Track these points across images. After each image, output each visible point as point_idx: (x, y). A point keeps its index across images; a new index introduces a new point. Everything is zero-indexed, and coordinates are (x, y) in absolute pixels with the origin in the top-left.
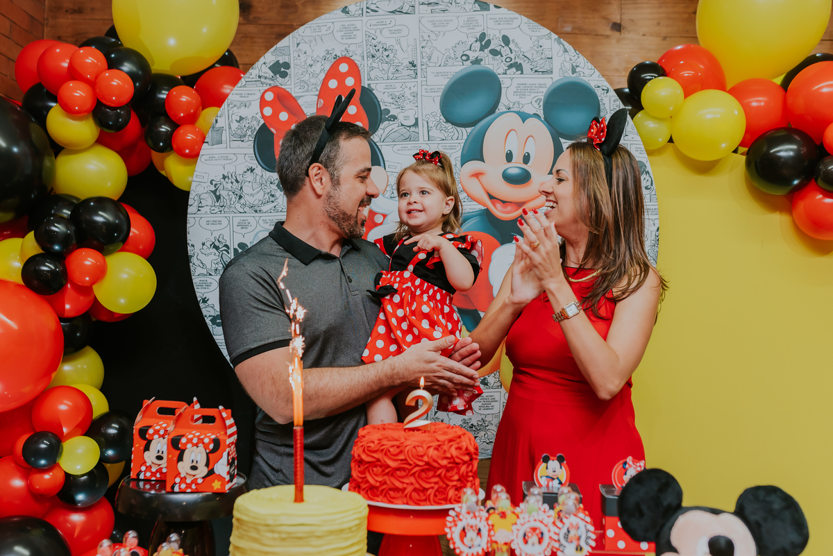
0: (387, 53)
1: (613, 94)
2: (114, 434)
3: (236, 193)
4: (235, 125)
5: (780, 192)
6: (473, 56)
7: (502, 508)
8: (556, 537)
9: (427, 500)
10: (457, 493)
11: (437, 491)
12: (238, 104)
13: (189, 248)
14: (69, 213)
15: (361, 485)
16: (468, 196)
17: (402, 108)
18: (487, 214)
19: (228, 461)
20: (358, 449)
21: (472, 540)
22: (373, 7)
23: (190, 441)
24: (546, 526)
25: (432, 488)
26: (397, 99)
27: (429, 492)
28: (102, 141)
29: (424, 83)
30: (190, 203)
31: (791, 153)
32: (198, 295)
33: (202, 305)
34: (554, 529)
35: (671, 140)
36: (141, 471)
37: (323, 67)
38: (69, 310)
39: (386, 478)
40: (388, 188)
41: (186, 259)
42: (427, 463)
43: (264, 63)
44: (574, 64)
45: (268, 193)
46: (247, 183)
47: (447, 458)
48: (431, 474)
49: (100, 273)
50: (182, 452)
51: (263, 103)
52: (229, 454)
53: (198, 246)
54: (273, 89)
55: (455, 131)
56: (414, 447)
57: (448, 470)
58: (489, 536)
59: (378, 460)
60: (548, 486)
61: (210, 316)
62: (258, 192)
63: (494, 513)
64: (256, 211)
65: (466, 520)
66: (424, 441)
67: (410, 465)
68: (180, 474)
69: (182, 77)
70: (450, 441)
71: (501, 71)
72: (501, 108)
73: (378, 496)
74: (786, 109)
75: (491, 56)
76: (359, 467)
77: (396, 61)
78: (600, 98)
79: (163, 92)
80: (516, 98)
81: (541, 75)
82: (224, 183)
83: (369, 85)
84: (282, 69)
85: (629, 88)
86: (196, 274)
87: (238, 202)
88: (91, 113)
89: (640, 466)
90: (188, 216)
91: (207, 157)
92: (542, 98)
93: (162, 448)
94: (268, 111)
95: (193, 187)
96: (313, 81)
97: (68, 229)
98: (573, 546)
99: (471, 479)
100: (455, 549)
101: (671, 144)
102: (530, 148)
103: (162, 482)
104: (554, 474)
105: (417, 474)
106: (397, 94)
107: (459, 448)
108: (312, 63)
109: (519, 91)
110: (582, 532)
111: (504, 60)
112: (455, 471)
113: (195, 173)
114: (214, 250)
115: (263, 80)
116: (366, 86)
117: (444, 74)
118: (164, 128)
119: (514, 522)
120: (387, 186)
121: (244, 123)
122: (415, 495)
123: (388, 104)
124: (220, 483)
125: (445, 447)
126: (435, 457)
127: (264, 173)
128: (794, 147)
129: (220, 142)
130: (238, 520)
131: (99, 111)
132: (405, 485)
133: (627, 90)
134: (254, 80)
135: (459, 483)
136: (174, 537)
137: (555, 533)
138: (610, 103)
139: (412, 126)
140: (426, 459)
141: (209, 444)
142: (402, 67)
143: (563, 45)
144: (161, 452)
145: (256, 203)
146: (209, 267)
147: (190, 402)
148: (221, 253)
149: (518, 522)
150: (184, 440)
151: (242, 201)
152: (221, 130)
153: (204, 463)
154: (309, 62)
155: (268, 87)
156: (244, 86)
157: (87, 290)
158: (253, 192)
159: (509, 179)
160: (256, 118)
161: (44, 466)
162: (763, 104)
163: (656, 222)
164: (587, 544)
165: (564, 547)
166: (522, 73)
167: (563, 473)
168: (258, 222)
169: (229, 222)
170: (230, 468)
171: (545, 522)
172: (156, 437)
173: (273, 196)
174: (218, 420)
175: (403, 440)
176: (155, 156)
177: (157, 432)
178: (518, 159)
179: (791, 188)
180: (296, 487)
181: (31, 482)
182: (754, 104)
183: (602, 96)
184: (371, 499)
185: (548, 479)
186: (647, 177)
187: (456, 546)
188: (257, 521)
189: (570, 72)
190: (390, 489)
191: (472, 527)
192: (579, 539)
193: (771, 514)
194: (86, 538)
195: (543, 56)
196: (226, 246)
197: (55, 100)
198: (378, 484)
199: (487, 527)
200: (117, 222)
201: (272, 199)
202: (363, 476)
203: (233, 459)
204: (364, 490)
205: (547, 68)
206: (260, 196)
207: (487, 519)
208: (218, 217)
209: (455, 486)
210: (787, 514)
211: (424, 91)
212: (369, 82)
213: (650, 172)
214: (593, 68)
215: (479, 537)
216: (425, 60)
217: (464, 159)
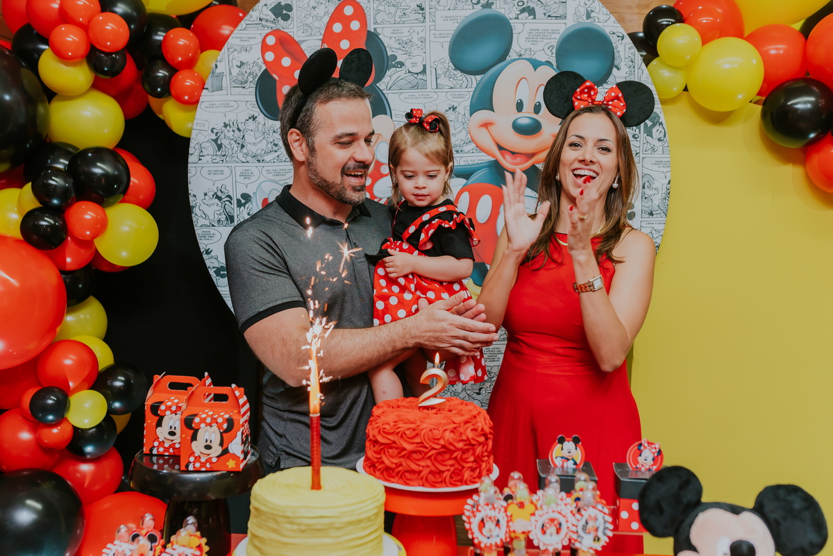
1: (628, 40)
2: (120, 387)
3: (238, 141)
4: (235, 71)
5: (795, 145)
7: (520, 498)
8: (574, 529)
9: (443, 482)
10: (472, 473)
11: (453, 472)
12: (238, 48)
13: (191, 198)
14: (67, 163)
15: (377, 465)
16: (477, 146)
17: (410, 54)
18: (496, 166)
19: (242, 439)
20: (373, 429)
21: (490, 531)
23: (203, 420)
24: (564, 516)
25: (449, 470)
26: (404, 44)
27: (445, 474)
28: (97, 86)
29: (433, 28)
30: (190, 152)
31: (809, 106)
32: (201, 246)
33: (205, 256)
34: (572, 519)
35: (686, 89)
36: (154, 447)
37: (327, 10)
38: (70, 263)
39: (402, 460)
41: (187, 210)
42: (443, 446)
43: (265, 5)
44: (589, 9)
45: (271, 142)
46: (249, 132)
47: (463, 440)
48: (447, 456)
49: (101, 227)
50: (196, 431)
51: (265, 48)
52: (243, 433)
53: (200, 196)
54: (275, 32)
55: (464, 79)
56: (431, 430)
57: (464, 451)
58: (508, 526)
59: (394, 442)
60: (562, 466)
61: (213, 267)
62: (261, 141)
63: (513, 503)
64: (259, 161)
65: (485, 512)
66: (441, 423)
67: (427, 448)
68: (194, 453)
69: (179, 17)
70: (466, 422)
71: (513, 15)
72: (512, 55)
73: (393, 477)
74: (805, 59)
76: (374, 446)
77: (404, 4)
78: (614, 45)
79: (159, 33)
80: (528, 45)
81: (554, 21)
82: (226, 131)
83: (375, 29)
84: (284, 12)
85: (644, 32)
86: (199, 225)
87: (240, 151)
88: (85, 59)
89: (655, 448)
90: (189, 165)
91: (207, 104)
92: (555, 44)
93: (174, 423)
94: (270, 56)
95: (193, 136)
96: (317, 24)
97: (66, 182)
98: (591, 537)
99: (486, 458)
100: (473, 539)
101: (685, 92)
102: (542, 97)
103: (176, 458)
104: (569, 454)
105: (433, 458)
106: (405, 39)
107: (474, 430)
108: (315, 5)
109: (531, 37)
110: (600, 523)
111: (516, 4)
112: (471, 452)
113: (196, 121)
114: (217, 201)
115: (264, 23)
116: (372, 31)
117: (453, 19)
118: (162, 73)
119: (532, 512)
121: (245, 68)
122: (431, 477)
123: (394, 50)
124: (234, 462)
125: (461, 430)
126: (451, 441)
127: (266, 121)
128: (812, 99)
129: (220, 88)
130: (256, 509)
131: (93, 56)
132: (421, 468)
133: (641, 35)
134: (254, 22)
135: (475, 463)
136: (191, 520)
137: (573, 525)
138: (625, 51)
139: (420, 73)
140: (442, 442)
141: (223, 423)
142: (409, 11)
144: (173, 428)
145: (258, 152)
146: (211, 217)
147: (201, 377)
148: (224, 204)
149: (537, 513)
150: (197, 420)
151: (245, 150)
152: (221, 75)
153: (219, 443)
154: (313, 3)
155: (269, 30)
156: (244, 29)
157: (88, 244)
158: (255, 141)
159: (520, 129)
160: (258, 63)
161: (52, 421)
162: (781, 52)
163: (668, 174)
164: (605, 534)
165: (582, 538)
166: (535, 18)
167: (578, 454)
168: (261, 172)
169: (231, 172)
170: (244, 446)
171: (563, 513)
172: (168, 413)
173: (276, 145)
174: (231, 398)
175: (419, 423)
176: (153, 101)
177: (169, 408)
178: (529, 108)
179: (807, 141)
180: (313, 470)
181: (39, 436)
182: (773, 52)
183: (617, 43)
184: (387, 480)
185: (563, 460)
186: (661, 129)
187: (475, 536)
188: (275, 512)
189: (585, 17)
190: (406, 471)
191: (490, 518)
192: (597, 530)
193: (791, 513)
194: (97, 487)
196: (229, 196)
197: (47, 42)
198: (394, 466)
199: (506, 519)
200: (116, 173)
201: (275, 148)
202: (379, 456)
203: (247, 437)
204: (379, 470)
205: (560, 13)
206: (263, 145)
207: (506, 511)
208: (221, 166)
209: (471, 467)
210: (807, 515)
211: (432, 37)
212: (376, 26)
213: (664, 123)
214: (609, 13)
215: (497, 528)
216: (434, 3)
217: (474, 109)
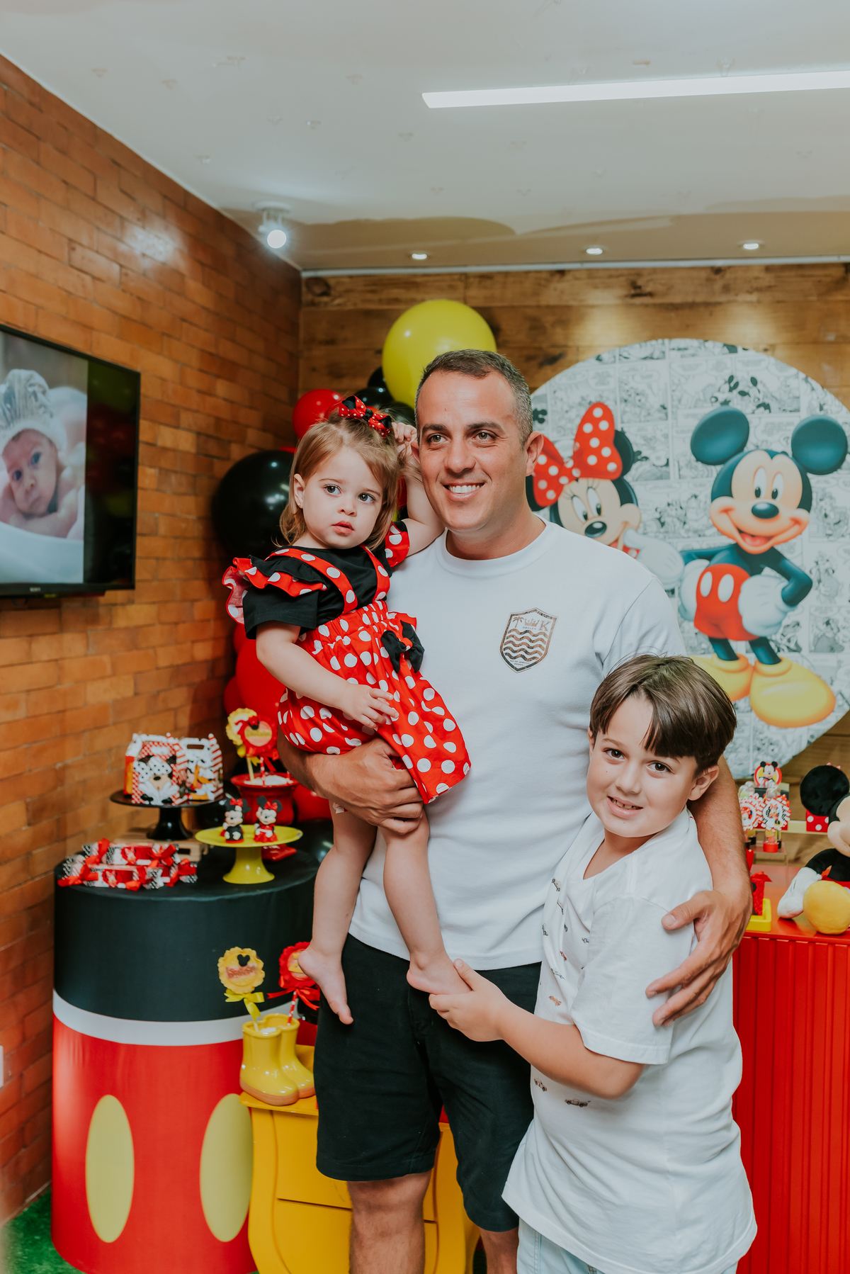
0: (638, 398)
6: (722, 397)
17: (653, 449)
18: (736, 549)
22: (625, 354)
26: (648, 440)
29: (674, 425)
37: (578, 412)
40: (641, 525)
44: (821, 402)
71: (749, 411)
72: (749, 446)
75: (739, 397)
77: (648, 405)
80: (764, 437)
81: (789, 414)
83: (622, 429)
84: (540, 416)
96: (569, 426)
102: (779, 485)
106: (649, 436)
108: (568, 409)
109: (767, 429)
111: (752, 401)
116: (619, 429)
117: (693, 416)
120: (640, 522)
123: (639, 446)
139: (663, 466)
142: (653, 411)
143: (811, 385)
154: (566, 408)
159: (757, 513)
166: (770, 412)
178: (766, 494)
189: (818, 410)
195: (791, 395)
205: (794, 406)
211: (674, 433)
212: (622, 426)
214: (840, 404)
216: (676, 403)
217: (714, 496)
